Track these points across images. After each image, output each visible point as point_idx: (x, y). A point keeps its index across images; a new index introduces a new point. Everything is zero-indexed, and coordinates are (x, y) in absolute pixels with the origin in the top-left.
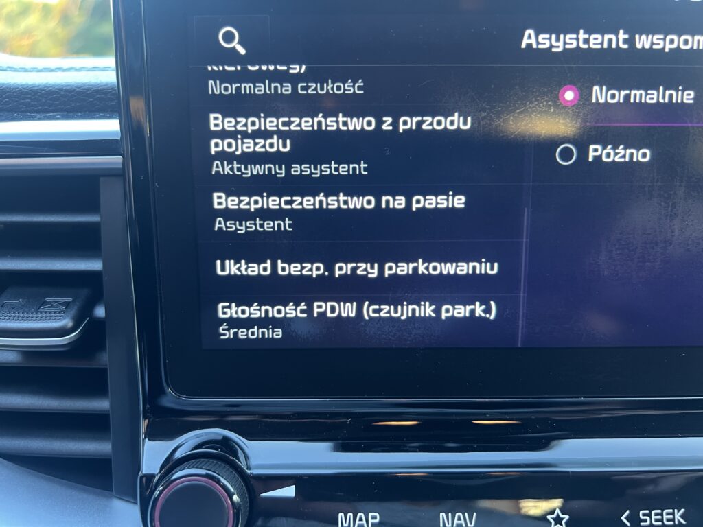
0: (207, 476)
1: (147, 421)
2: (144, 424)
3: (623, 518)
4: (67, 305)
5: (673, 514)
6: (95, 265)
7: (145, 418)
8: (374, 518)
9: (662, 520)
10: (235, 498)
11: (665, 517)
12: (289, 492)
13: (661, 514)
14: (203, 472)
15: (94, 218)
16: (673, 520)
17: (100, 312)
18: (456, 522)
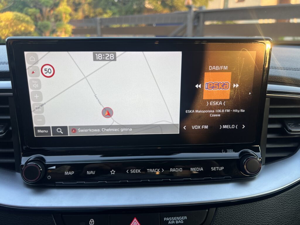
0: (36, 164)
1: (22, 153)
2: (22, 154)
3: (127, 171)
4: (2, 127)
5: (138, 170)
6: (9, 117)
7: (22, 152)
8: (73, 173)
9: (135, 172)
10: (41, 169)
11: (136, 171)
12: (54, 167)
13: (135, 170)
14: (35, 163)
15: (8, 106)
16: (138, 172)
17: (11, 128)
18: (91, 173)
